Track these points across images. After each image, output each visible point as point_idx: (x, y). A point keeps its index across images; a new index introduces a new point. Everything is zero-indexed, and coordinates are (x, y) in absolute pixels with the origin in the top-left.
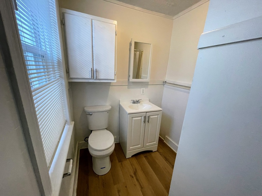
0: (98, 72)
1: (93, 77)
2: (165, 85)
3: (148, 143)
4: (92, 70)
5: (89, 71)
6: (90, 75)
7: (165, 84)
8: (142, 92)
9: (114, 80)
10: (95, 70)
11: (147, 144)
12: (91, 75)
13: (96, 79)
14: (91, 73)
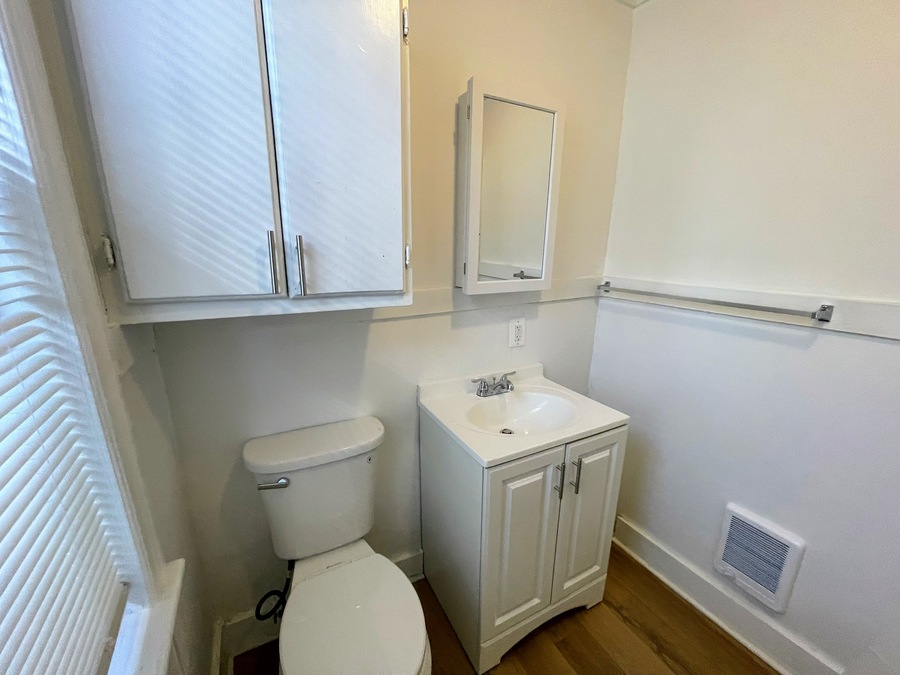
0: (309, 255)
1: (281, 285)
2: (601, 301)
3: (570, 578)
4: (277, 245)
5: (259, 250)
6: (262, 275)
7: (606, 294)
8: (512, 337)
9: (400, 294)
10: (291, 241)
11: (568, 585)
12: (269, 274)
13: (304, 296)
14: (267, 261)
